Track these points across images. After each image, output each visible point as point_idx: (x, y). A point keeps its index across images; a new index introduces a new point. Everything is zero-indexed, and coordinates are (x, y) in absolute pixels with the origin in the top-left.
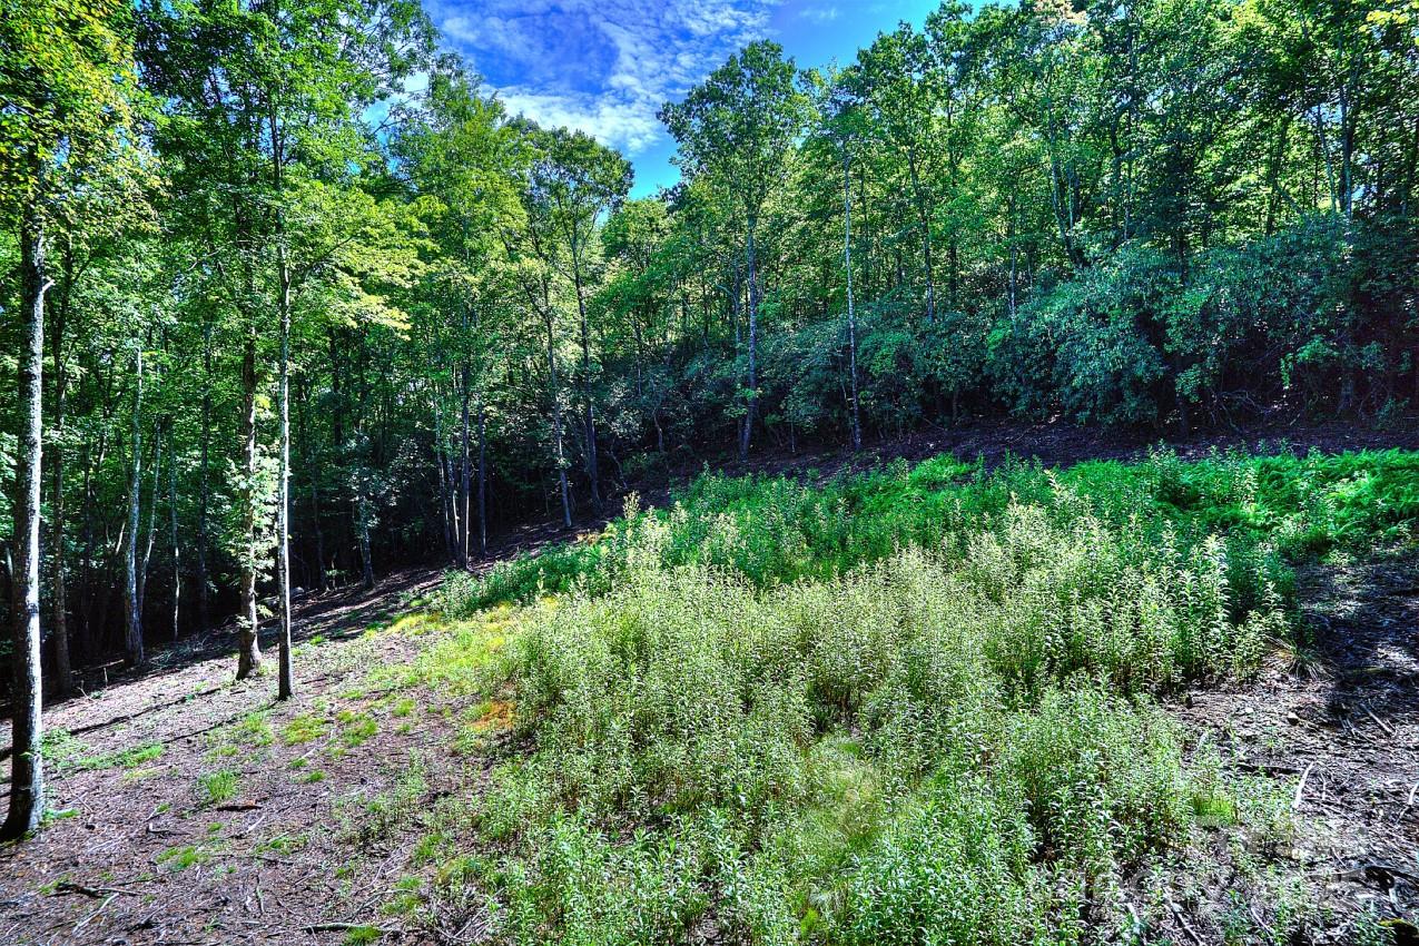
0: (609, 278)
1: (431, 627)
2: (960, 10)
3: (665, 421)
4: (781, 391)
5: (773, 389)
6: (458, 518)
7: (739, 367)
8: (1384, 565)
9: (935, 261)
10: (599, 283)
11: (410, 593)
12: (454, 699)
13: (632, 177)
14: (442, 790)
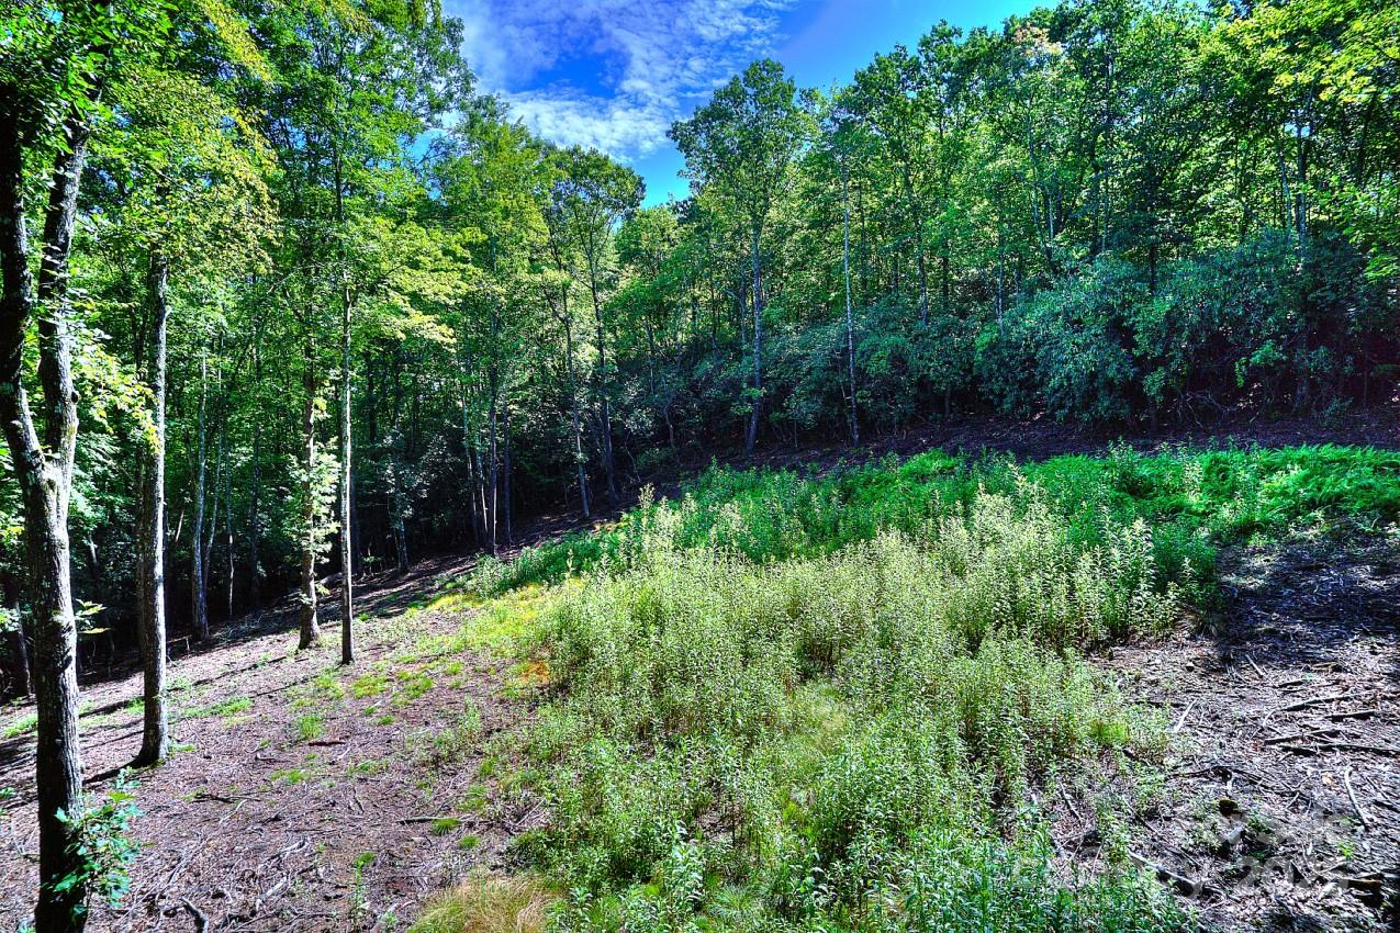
0: (623, 284)
1: (468, 605)
2: (950, 34)
3: (677, 418)
4: (785, 390)
5: (778, 388)
6: (487, 510)
7: (746, 367)
8: (1298, 545)
9: (931, 267)
10: (614, 289)
11: (445, 575)
12: (498, 661)
13: (643, 190)
14: (495, 727)
